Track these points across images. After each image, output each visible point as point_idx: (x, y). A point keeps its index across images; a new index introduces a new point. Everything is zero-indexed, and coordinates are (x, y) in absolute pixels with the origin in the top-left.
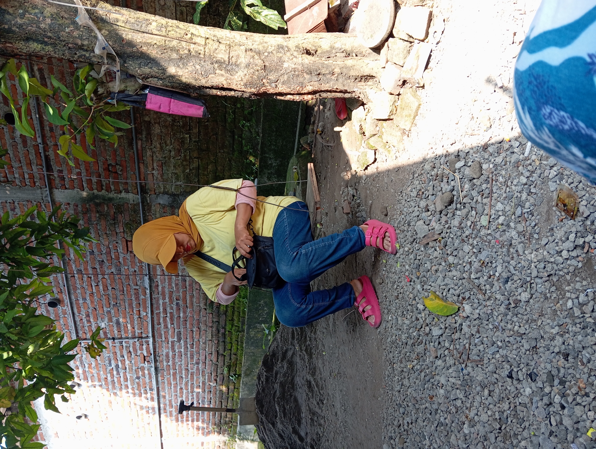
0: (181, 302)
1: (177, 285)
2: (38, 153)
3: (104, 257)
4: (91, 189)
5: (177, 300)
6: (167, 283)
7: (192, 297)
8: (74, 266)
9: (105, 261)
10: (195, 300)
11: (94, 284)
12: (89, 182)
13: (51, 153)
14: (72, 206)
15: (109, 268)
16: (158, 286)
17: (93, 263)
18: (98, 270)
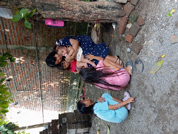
1: (48, 74)
2: (2, 33)
4: (20, 45)
5: (48, 79)
6: (45, 74)
8: (15, 69)
9: (25, 67)
11: (21, 74)
13: (6, 33)
14: (14, 50)
15: (26, 69)
16: (42, 75)
17: (21, 68)
18: (23, 70)
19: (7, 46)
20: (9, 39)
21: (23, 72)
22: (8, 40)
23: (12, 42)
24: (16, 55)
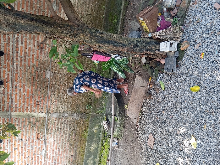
0: (56, 162)
1: (56, 153)
2: (8, 97)
3: (27, 142)
4: (27, 111)
5: (55, 160)
6: (52, 153)
7: (61, 158)
8: (13, 147)
9: (27, 144)
10: (62, 160)
11: (20, 155)
12: (27, 109)
13: (14, 97)
14: (18, 119)
15: (29, 147)
16: (47, 154)
17: (22, 145)
18: (24, 148)
19: (10, 114)
20: (16, 105)
21: (24, 151)
22: (14, 106)
23: (18, 108)
24: (19, 126)
